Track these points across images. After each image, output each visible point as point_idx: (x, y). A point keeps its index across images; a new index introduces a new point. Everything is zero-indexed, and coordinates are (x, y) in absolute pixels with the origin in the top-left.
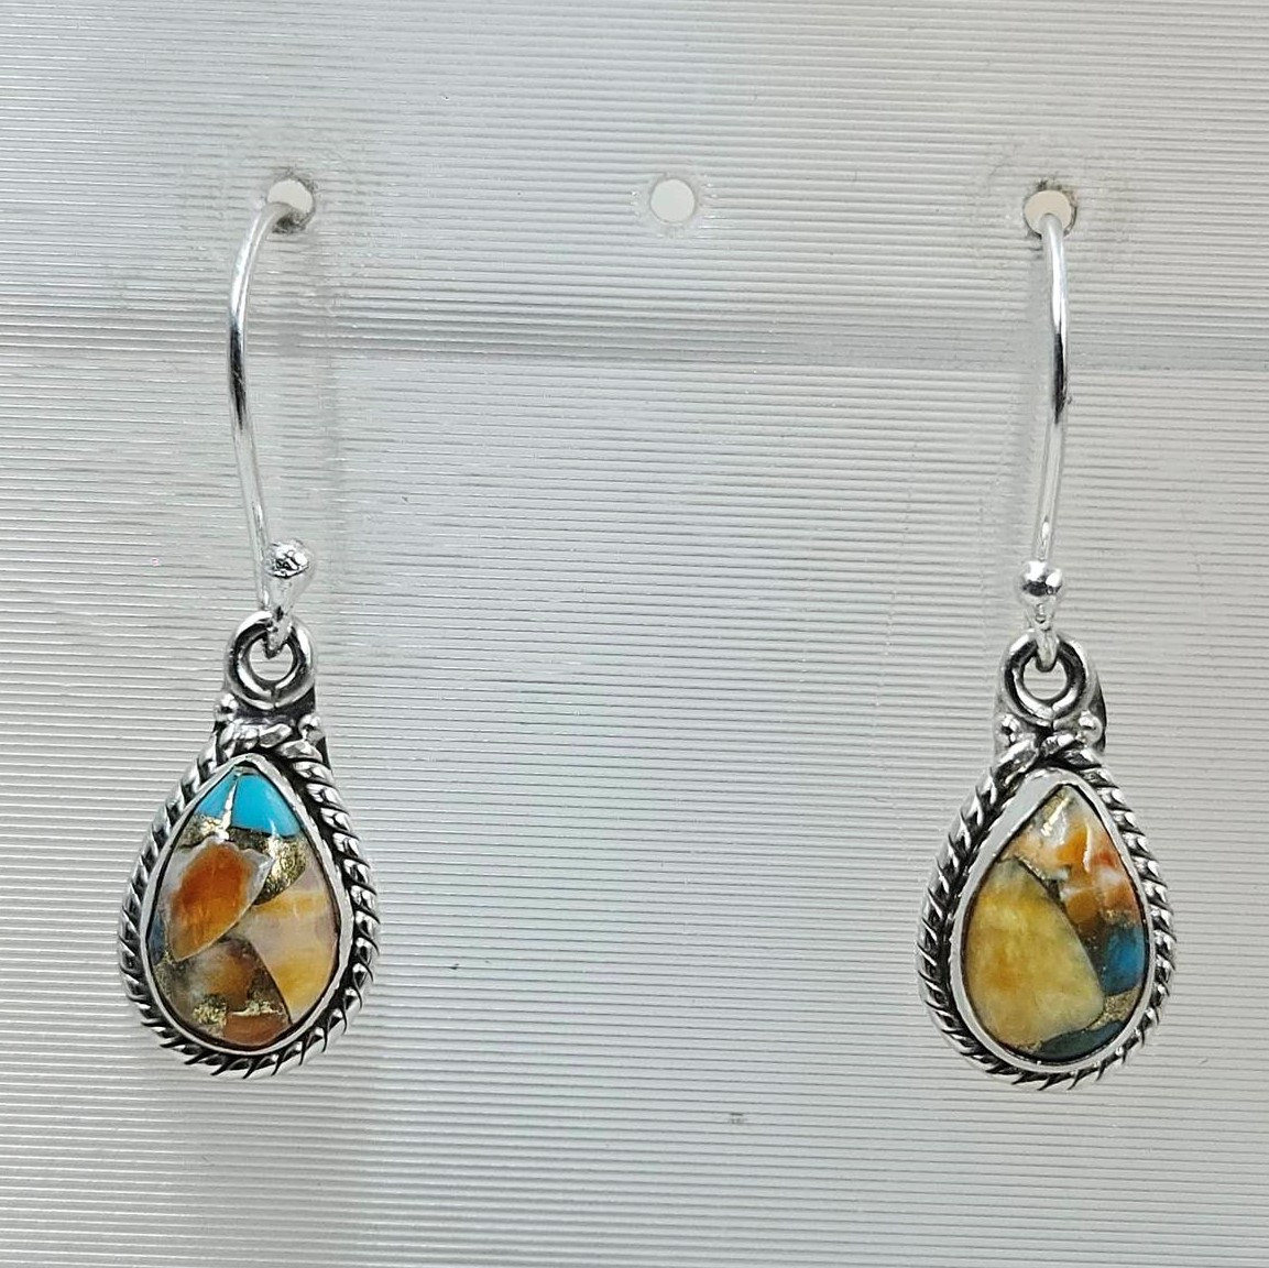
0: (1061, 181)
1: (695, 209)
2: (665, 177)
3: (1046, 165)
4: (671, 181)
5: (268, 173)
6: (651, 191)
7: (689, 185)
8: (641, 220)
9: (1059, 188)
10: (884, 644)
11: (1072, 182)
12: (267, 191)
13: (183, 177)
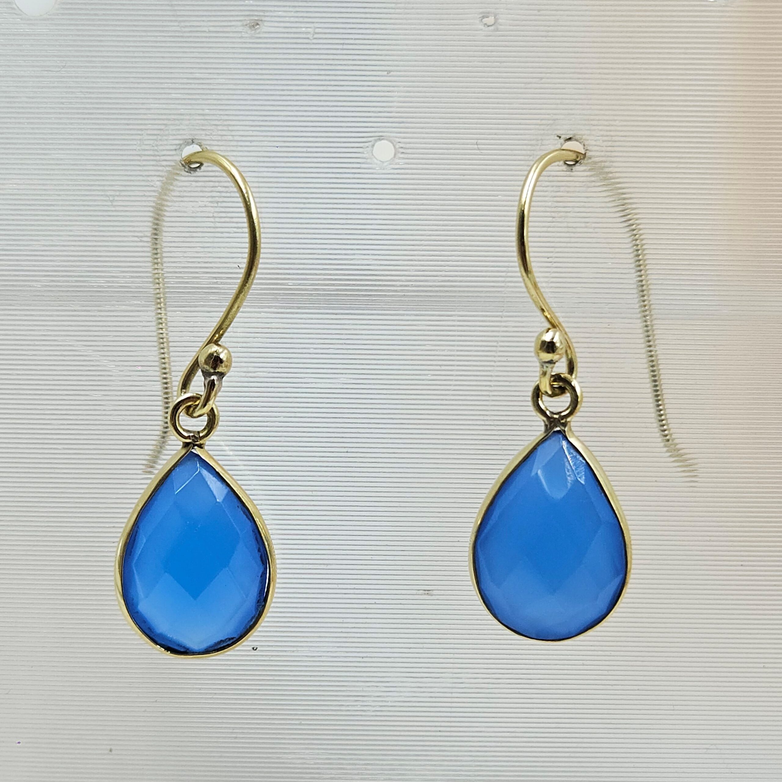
0: (577, 137)
1: (395, 155)
2: (380, 138)
3: (571, 130)
4: (383, 141)
5: (181, 142)
6: (373, 146)
7: (392, 143)
8: (369, 161)
9: (577, 140)
10: (493, 366)
11: (584, 137)
12: (182, 151)
13: (140, 145)
